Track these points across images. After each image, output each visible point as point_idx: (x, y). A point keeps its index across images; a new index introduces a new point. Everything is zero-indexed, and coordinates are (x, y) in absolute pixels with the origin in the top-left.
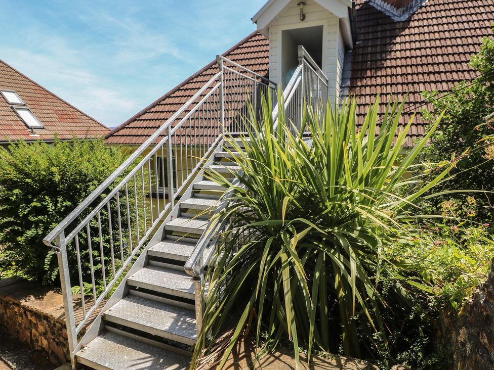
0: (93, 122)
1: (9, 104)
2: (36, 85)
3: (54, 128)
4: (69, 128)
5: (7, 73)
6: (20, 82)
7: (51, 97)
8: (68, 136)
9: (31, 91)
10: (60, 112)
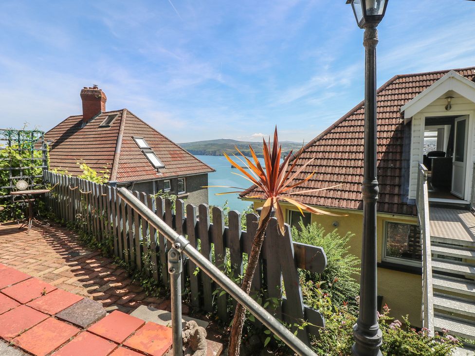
0: (193, 159)
1: (140, 149)
2: (155, 131)
3: (170, 166)
4: (179, 166)
5: (135, 122)
6: (145, 129)
7: (164, 139)
8: (180, 173)
9: (152, 136)
10: (172, 152)
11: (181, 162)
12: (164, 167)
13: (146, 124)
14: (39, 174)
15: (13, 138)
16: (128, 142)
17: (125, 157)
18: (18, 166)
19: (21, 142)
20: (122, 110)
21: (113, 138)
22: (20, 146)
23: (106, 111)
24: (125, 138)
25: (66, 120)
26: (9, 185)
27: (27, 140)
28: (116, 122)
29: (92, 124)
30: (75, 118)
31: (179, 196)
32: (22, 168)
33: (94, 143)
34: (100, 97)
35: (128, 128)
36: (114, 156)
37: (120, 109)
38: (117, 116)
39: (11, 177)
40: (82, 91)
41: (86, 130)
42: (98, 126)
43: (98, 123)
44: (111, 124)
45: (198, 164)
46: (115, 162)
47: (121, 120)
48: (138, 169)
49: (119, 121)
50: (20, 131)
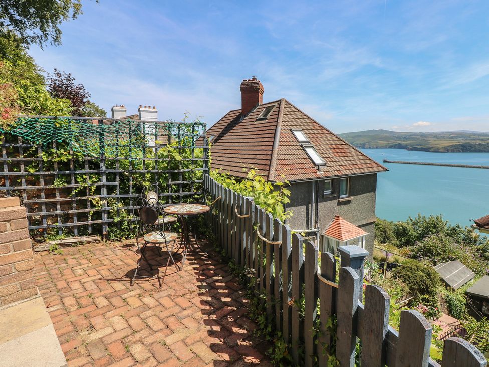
0: (360, 154)
1: (299, 143)
2: (314, 122)
3: (333, 164)
4: (343, 163)
5: (293, 113)
6: (303, 120)
7: (325, 132)
8: (344, 173)
9: (311, 128)
10: (334, 147)
11: (345, 159)
12: (325, 165)
13: (304, 114)
14: (199, 179)
15: (173, 133)
16: (286, 135)
17: (283, 152)
18: (178, 168)
19: (182, 138)
20: (280, 100)
21: (270, 132)
22: (180, 142)
23: (263, 103)
24: (283, 131)
25: (227, 115)
26: (168, 192)
27: (187, 135)
28: (274, 113)
29: (250, 117)
30: (234, 112)
31: (341, 200)
32: (182, 171)
33: (252, 137)
34: (259, 89)
35: (286, 120)
36: (272, 151)
37: (277, 100)
38: (275, 107)
39: (170, 182)
40: (242, 84)
41: (245, 124)
42: (255, 120)
43: (255, 116)
44: (268, 117)
45: (366, 162)
46: (273, 158)
47: (279, 111)
48: (297, 167)
49: (277, 113)
50: (181, 124)
